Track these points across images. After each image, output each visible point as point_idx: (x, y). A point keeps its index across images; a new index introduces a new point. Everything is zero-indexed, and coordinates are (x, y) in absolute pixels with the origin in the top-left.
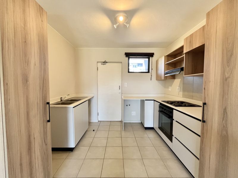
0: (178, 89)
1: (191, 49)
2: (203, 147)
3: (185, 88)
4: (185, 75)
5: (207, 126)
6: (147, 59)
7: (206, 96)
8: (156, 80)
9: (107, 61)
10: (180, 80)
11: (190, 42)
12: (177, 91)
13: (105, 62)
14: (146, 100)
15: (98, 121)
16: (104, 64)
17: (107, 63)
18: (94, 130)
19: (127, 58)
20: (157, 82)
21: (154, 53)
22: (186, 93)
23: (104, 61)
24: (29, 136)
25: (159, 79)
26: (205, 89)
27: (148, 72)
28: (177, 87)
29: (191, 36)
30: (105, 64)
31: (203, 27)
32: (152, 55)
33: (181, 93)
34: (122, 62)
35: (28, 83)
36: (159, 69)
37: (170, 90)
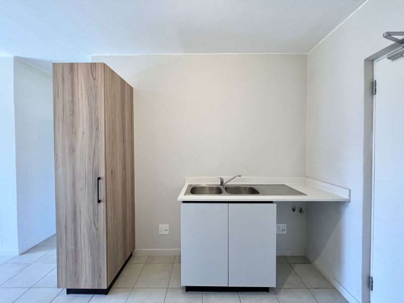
24: (75, 207)
35: (75, 153)
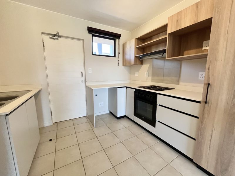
0: (146, 74)
1: (179, 29)
2: (203, 126)
3: (155, 73)
4: (167, 58)
5: (210, 106)
6: (113, 41)
7: (210, 76)
8: (123, 65)
9: (60, 34)
10: (149, 65)
11: (177, 21)
12: (145, 75)
13: (56, 36)
14: (118, 88)
15: (52, 124)
16: (55, 39)
17: (59, 38)
18: (51, 140)
19: (91, 35)
20: (123, 67)
21: (120, 35)
22: (156, 78)
23: (55, 34)
25: (127, 65)
26: (209, 69)
27: (115, 56)
28: (146, 73)
29: (179, 14)
30: (57, 39)
31: (197, 3)
32: (118, 36)
33: (150, 78)
34: (83, 40)
36: (127, 53)
37: (136, 75)
